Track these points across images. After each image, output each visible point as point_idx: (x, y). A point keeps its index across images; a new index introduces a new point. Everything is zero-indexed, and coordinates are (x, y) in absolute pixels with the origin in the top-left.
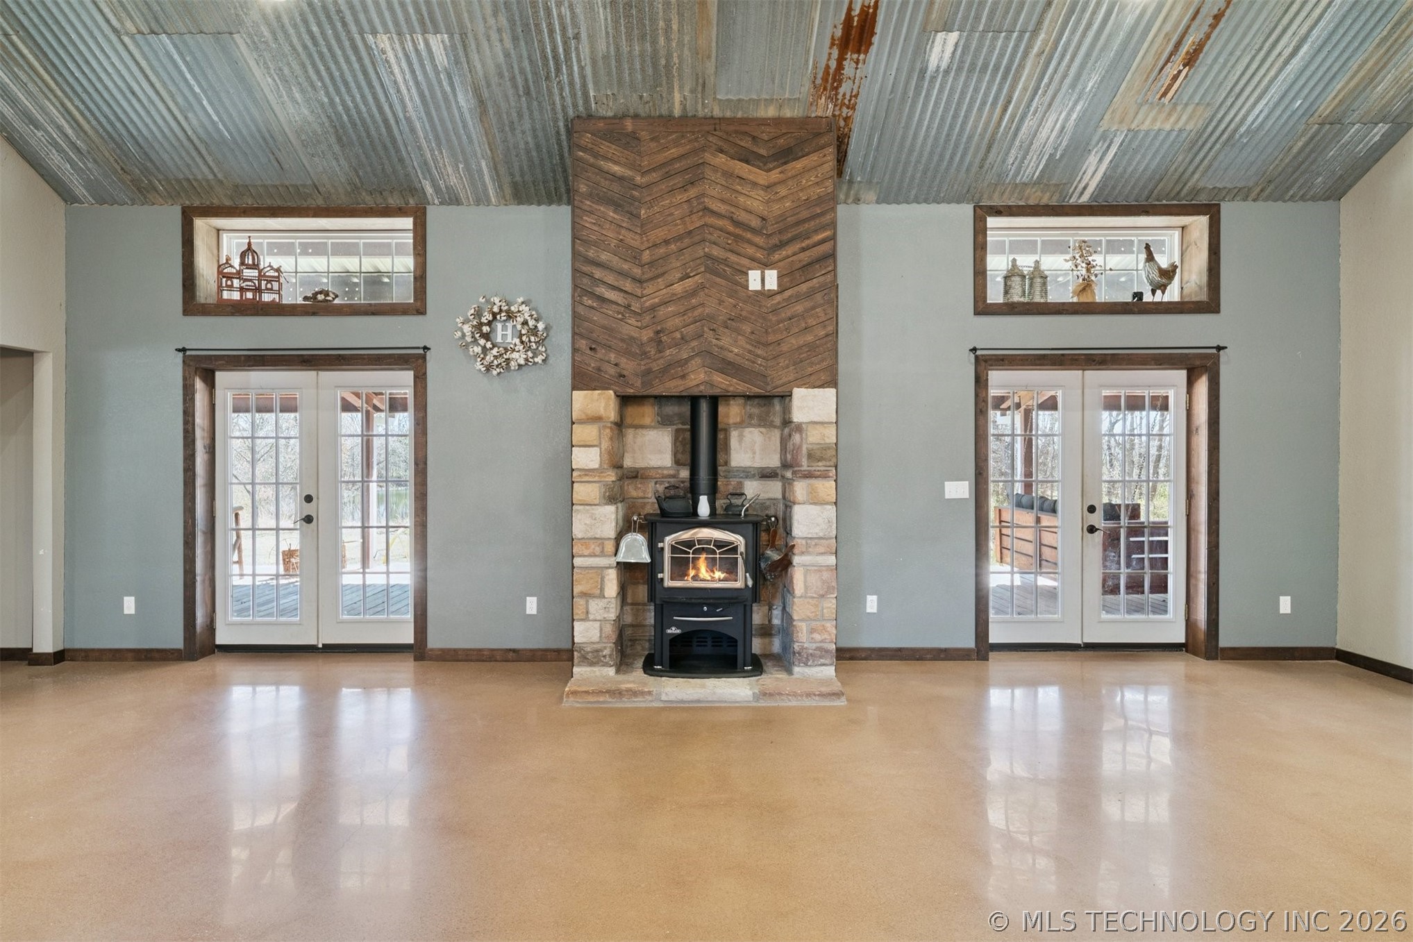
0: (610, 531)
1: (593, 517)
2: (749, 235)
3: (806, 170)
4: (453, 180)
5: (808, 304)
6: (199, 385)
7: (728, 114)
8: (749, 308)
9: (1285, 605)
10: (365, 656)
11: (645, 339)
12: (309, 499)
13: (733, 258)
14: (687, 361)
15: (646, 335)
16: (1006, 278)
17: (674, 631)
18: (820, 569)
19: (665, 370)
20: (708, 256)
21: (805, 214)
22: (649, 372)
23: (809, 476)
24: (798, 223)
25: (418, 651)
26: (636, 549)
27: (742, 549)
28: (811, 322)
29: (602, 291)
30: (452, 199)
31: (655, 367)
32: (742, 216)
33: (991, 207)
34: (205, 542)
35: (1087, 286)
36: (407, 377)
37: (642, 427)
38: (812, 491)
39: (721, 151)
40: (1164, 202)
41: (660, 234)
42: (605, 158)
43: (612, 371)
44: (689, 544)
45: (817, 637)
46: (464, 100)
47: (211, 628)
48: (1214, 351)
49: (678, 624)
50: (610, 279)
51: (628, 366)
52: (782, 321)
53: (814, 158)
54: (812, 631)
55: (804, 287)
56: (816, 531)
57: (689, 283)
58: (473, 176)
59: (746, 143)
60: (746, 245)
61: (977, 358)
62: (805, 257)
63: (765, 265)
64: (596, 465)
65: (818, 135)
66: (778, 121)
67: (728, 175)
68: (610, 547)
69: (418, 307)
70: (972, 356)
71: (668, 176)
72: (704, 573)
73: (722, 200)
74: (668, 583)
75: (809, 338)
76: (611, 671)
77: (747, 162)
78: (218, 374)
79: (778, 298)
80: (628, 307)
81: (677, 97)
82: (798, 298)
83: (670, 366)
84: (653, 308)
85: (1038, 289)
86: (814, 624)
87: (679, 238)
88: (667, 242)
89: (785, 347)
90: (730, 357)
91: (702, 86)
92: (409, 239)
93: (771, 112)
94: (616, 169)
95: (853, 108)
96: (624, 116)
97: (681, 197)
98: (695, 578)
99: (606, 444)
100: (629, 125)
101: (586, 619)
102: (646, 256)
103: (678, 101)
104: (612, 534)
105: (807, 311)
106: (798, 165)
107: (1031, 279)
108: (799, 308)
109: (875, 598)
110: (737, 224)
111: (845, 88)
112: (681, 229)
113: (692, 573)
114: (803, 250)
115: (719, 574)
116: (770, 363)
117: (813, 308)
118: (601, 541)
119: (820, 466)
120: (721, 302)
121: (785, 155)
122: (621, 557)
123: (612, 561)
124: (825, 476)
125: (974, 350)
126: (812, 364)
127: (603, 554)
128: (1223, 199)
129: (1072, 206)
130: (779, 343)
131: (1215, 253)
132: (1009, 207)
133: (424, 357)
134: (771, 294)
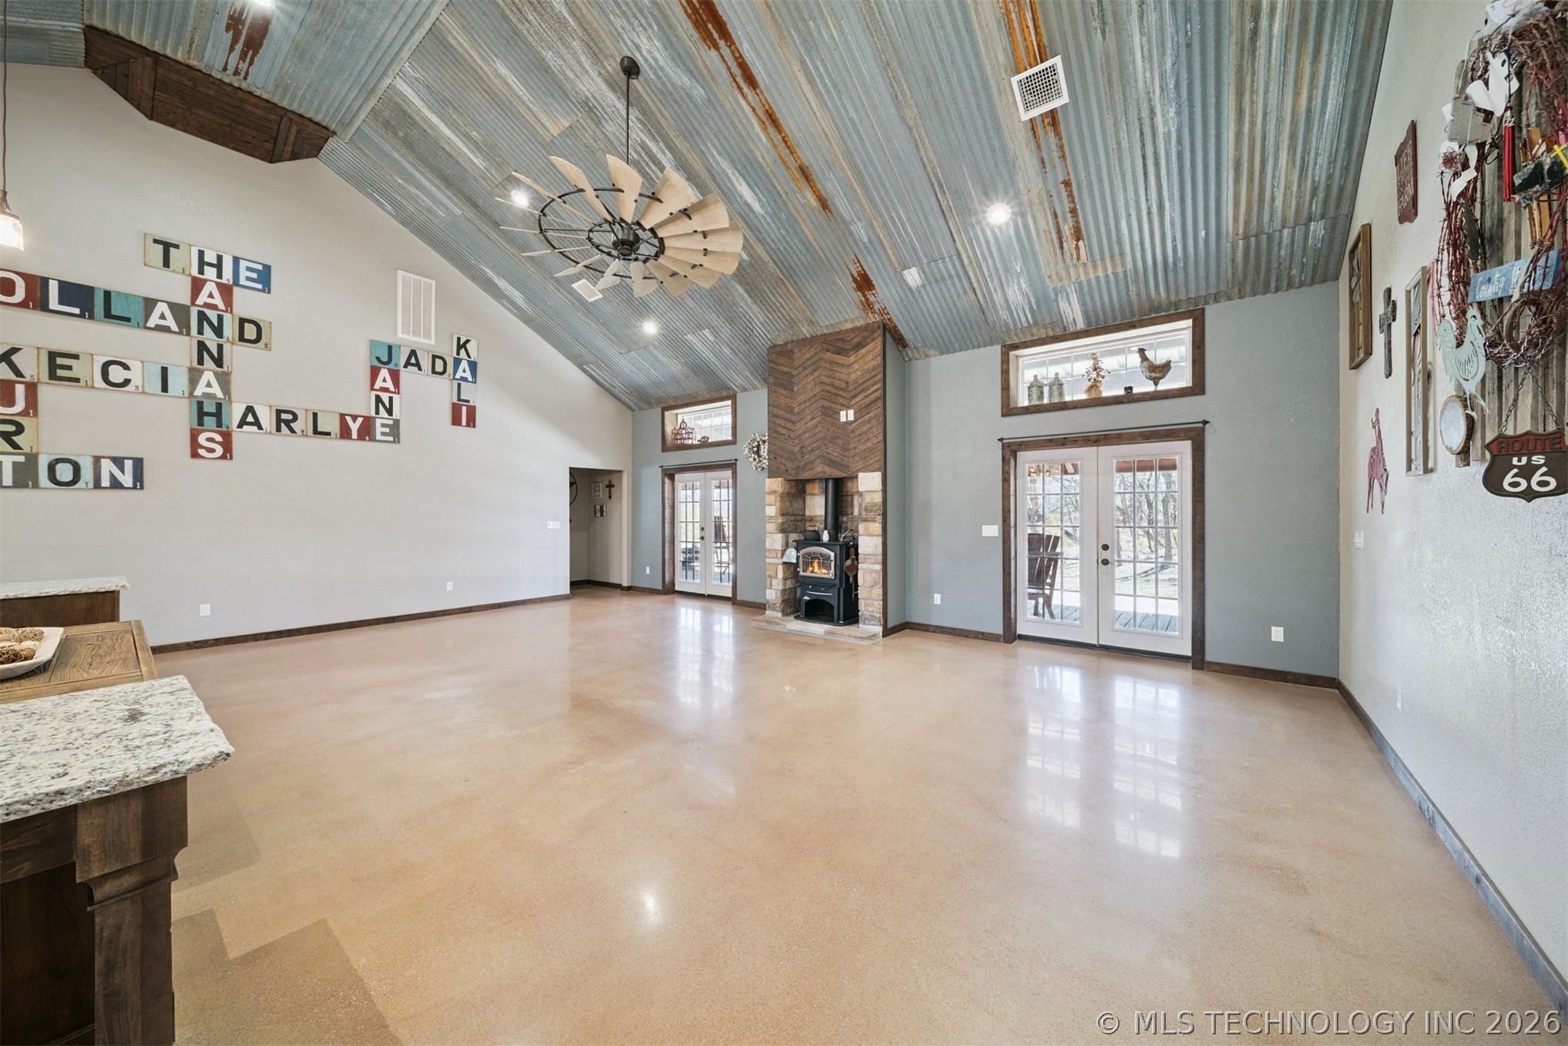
0: (779, 546)
1: (773, 539)
2: (840, 393)
3: (867, 353)
4: (741, 382)
5: (868, 426)
6: (667, 480)
7: (832, 331)
8: (841, 431)
9: (1277, 634)
10: (720, 601)
11: (796, 451)
12: (702, 529)
13: (833, 406)
14: (814, 461)
15: (797, 449)
16: (1029, 388)
17: (806, 598)
18: (872, 571)
19: (804, 467)
20: (822, 407)
21: (867, 377)
22: (798, 468)
23: (865, 520)
24: (864, 383)
25: (732, 600)
26: (792, 555)
27: (832, 558)
28: (871, 436)
29: (779, 429)
30: (745, 390)
31: (800, 465)
32: (837, 383)
33: (1012, 345)
34: (670, 546)
35: (1094, 386)
36: (729, 473)
37: (815, 495)
38: (867, 529)
39: (828, 351)
40: (1153, 315)
41: (802, 398)
42: (781, 365)
43: (783, 468)
44: (809, 554)
45: (870, 609)
46: (726, 350)
47: (673, 583)
48: (1201, 425)
49: (809, 595)
50: (782, 423)
51: (789, 465)
52: (855, 437)
53: (871, 345)
54: (868, 605)
55: (867, 417)
56: (869, 551)
57: (814, 421)
58: (746, 378)
59: (840, 344)
60: (839, 398)
61: (1003, 445)
62: (867, 401)
63: (848, 408)
64: (773, 514)
65: (874, 332)
66: (853, 330)
67: (832, 362)
68: (779, 555)
69: (733, 442)
70: (1000, 443)
71: (805, 369)
72: (816, 569)
73: (829, 377)
74: (801, 573)
75: (870, 445)
76: (780, 615)
77: (839, 354)
78: (676, 475)
79: (854, 425)
80: (789, 436)
81: (804, 330)
82: (863, 423)
83: (807, 464)
84: (800, 436)
85: (1056, 393)
86: (869, 602)
87: (810, 399)
88: (805, 402)
89: (857, 451)
90: (832, 457)
91: (811, 323)
92: (729, 409)
93: (849, 326)
94: (784, 369)
95: (888, 314)
96: (788, 342)
97: (811, 378)
98: (812, 572)
99: (778, 504)
100: (790, 347)
101: (771, 588)
102: (796, 410)
103: (806, 331)
104: (780, 548)
105: (868, 430)
106: (863, 351)
107: (1051, 387)
108: (864, 429)
109: (939, 595)
110: (836, 388)
111: (877, 307)
112: (811, 394)
113: (811, 569)
114: (866, 397)
115: (824, 571)
116: (851, 459)
117: (871, 428)
118: (776, 551)
119: (871, 515)
120: (828, 429)
121: (859, 346)
122: (785, 559)
123: (780, 561)
124: (874, 521)
125: (1001, 440)
126: (871, 459)
127: (777, 557)
128: (1206, 303)
129: (1072, 333)
130: (855, 448)
131: (1199, 347)
132: (1025, 342)
133: (735, 464)
134: (851, 423)
